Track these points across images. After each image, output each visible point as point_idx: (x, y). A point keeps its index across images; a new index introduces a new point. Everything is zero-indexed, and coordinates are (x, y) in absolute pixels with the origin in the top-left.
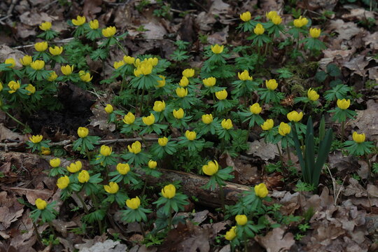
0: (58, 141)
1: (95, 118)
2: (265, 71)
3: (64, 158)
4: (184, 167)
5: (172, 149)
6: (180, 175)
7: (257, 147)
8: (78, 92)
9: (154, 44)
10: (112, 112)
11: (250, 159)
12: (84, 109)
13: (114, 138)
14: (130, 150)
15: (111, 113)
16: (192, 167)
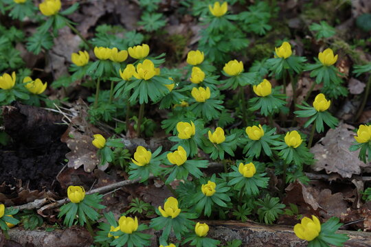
0: (25, 202)
1: (73, 154)
2: (280, 27)
3: (42, 229)
4: (235, 214)
5: (224, 197)
6: (236, 229)
7: (324, 156)
8: (33, 115)
9: (105, 7)
10: (105, 146)
11: (320, 177)
12: (47, 140)
13: (110, 181)
14: (164, 214)
15: (103, 148)
16: (248, 212)
